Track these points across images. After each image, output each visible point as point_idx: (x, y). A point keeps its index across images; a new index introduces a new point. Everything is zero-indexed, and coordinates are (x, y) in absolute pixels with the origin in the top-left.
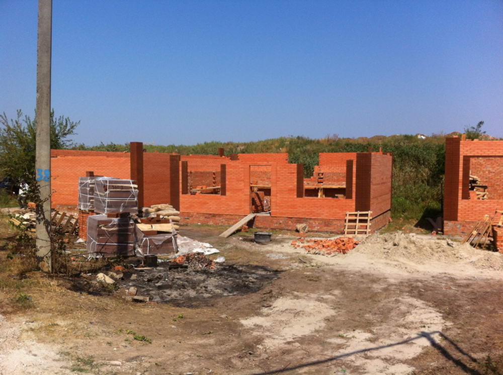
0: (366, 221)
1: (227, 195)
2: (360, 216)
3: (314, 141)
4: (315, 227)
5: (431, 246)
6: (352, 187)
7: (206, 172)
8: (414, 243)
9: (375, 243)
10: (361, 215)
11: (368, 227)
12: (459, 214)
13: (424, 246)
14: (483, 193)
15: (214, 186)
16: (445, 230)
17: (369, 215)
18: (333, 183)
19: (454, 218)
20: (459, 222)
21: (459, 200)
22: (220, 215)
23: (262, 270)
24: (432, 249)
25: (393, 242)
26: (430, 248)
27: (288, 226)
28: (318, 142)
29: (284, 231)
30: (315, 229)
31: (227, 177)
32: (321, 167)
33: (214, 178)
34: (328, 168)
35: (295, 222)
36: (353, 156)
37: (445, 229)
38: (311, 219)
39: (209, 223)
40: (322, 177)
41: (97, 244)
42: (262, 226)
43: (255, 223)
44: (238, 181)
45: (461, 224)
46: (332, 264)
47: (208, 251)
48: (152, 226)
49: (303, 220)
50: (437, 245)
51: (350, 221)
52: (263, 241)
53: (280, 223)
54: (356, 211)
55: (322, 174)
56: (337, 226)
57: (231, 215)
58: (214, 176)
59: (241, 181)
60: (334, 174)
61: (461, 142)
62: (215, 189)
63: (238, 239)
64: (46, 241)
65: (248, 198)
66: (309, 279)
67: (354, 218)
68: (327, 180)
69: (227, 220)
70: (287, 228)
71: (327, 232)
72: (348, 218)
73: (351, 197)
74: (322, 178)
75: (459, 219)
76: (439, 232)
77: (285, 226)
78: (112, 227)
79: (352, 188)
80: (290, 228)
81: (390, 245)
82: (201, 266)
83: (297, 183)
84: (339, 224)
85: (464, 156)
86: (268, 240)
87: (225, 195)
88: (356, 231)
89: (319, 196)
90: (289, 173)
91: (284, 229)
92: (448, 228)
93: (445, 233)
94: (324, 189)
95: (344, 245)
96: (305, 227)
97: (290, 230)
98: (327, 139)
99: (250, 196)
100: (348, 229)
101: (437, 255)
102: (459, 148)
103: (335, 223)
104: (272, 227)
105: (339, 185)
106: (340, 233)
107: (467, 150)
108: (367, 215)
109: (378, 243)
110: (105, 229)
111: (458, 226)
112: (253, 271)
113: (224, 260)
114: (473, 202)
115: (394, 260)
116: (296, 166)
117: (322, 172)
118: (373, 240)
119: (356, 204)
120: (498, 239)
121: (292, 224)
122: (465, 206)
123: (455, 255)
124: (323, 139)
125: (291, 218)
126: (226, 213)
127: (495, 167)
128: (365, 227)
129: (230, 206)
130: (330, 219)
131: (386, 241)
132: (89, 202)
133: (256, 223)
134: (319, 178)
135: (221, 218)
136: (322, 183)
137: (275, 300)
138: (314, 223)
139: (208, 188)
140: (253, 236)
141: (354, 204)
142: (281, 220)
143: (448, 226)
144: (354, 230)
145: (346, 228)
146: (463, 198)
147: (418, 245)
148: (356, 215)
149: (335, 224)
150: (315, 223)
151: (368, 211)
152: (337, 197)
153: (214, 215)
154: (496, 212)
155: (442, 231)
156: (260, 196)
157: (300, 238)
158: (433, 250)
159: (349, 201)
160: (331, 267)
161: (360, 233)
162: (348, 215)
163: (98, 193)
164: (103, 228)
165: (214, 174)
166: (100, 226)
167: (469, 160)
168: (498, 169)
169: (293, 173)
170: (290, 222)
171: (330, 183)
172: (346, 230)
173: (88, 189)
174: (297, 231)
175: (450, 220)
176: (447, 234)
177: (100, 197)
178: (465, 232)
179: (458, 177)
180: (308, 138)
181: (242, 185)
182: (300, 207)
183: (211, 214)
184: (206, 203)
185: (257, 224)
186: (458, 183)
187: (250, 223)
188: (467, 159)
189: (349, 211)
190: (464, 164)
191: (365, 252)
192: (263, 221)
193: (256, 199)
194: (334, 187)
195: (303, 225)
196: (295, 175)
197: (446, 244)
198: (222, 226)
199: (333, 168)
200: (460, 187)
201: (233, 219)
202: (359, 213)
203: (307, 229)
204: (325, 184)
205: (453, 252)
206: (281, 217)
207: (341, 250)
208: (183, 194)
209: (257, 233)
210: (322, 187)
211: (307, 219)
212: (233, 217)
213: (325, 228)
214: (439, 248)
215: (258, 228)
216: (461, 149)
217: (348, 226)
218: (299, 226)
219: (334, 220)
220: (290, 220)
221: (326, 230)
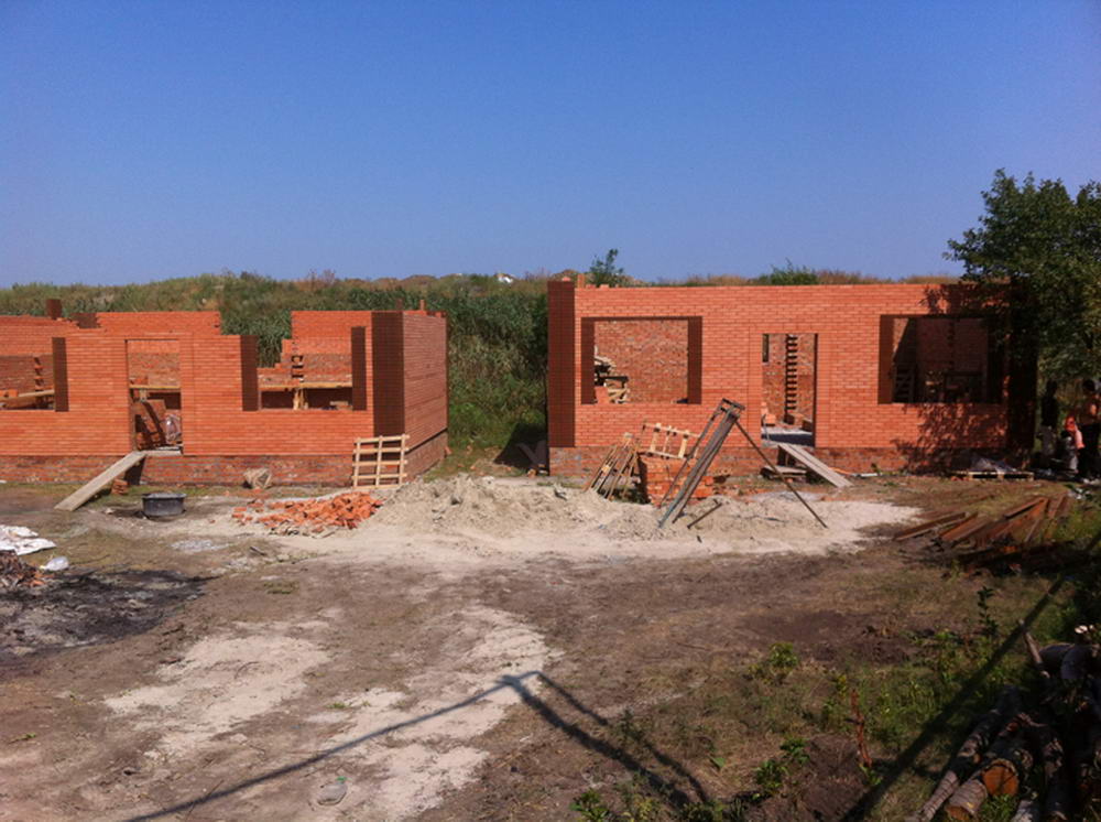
0: (396, 456)
1: (70, 409)
2: (383, 446)
3: (281, 286)
4: (287, 474)
5: (524, 500)
6: (365, 384)
7: (17, 357)
8: (493, 497)
9: (415, 501)
10: (386, 444)
11: (402, 468)
12: (577, 434)
13: (511, 501)
14: (622, 391)
15: (37, 391)
16: (551, 466)
17: (403, 442)
18: (325, 376)
19: (568, 441)
20: (579, 450)
21: (576, 406)
22: (55, 459)
24: (527, 506)
25: (452, 497)
26: (523, 505)
27: (224, 475)
28: (291, 287)
29: (215, 487)
30: (289, 479)
31: (71, 367)
32: (297, 341)
33: (38, 371)
34: (313, 344)
35: (242, 467)
36: (364, 319)
37: (553, 464)
38: (276, 457)
39: (28, 480)
40: (300, 364)
42: (162, 479)
43: (144, 473)
44: (97, 376)
45: (580, 453)
46: (324, 552)
49: (259, 460)
50: (536, 497)
51: (364, 457)
52: (163, 513)
53: (206, 471)
54: (376, 435)
55: (301, 358)
56: (337, 469)
57: (82, 457)
58: (37, 366)
59: (108, 375)
60: (326, 357)
61: (576, 290)
62: (40, 398)
63: (103, 512)
65: (124, 415)
66: (271, 589)
67: (371, 450)
68: (313, 370)
69: (73, 468)
70: (222, 480)
71: (314, 483)
72: (359, 451)
73: (363, 407)
74: (301, 367)
75: (577, 442)
76: (542, 472)
77: (219, 475)
79: (365, 388)
80: (229, 480)
81: (445, 503)
82: (7, 584)
83: (243, 377)
84: (340, 466)
85: (583, 319)
86: (176, 510)
87: (67, 410)
88: (378, 477)
89: (296, 407)
90: (222, 356)
91: (217, 484)
92: (558, 461)
93: (552, 472)
94: (305, 390)
95: (350, 510)
96: (265, 476)
97: (230, 485)
98: (310, 279)
99: (131, 412)
100: (360, 474)
101: (535, 517)
102: (573, 303)
103: (330, 463)
104: (187, 481)
105: (339, 381)
106: (342, 484)
107: (588, 307)
108: (398, 443)
109: (422, 500)
111: (576, 458)
113: (66, 565)
114: (601, 409)
115: (454, 534)
116: (239, 341)
117: (299, 353)
118: (411, 495)
119: (375, 421)
120: (649, 480)
121: (233, 472)
122: (588, 416)
123: (570, 514)
124: (302, 280)
125: (232, 457)
126: (70, 454)
127: (641, 340)
128: (396, 469)
129: (81, 435)
130: (320, 456)
131: (437, 496)
133: (148, 473)
134: (294, 367)
135: (59, 466)
136: (301, 376)
137: (191, 645)
138: (285, 467)
139: (21, 395)
140: (139, 504)
141: (371, 420)
142: (210, 463)
143: (558, 458)
144: (372, 477)
145: (356, 472)
146: (584, 401)
148: (376, 445)
149: (332, 467)
150: (288, 465)
151: (400, 434)
152: (333, 407)
153: (40, 460)
154: (644, 427)
155: (547, 468)
156: (155, 410)
157: (253, 502)
158: (528, 509)
159: (359, 414)
160: (322, 559)
161: (385, 481)
162: (359, 445)
165: (37, 360)
167: (592, 327)
168: (647, 343)
169: (233, 356)
170: (229, 467)
171: (319, 376)
172: (356, 477)
174: (247, 485)
175: (561, 445)
176: (555, 475)
178: (589, 467)
179: (574, 361)
180: (269, 277)
181: (108, 386)
182: (251, 431)
183: (31, 457)
184: (17, 432)
185: (150, 476)
186: (574, 372)
187: (133, 475)
188: (589, 323)
189: (362, 437)
190: (583, 334)
191: (395, 521)
192: (165, 467)
193: (146, 417)
194: (328, 385)
195: (260, 472)
196: (238, 360)
197: (553, 493)
198: (61, 484)
199: (323, 344)
200: (578, 381)
201: (87, 466)
202: (382, 439)
203: (269, 479)
204: (307, 380)
205: (566, 509)
206: (207, 456)
207: (345, 522)
210: (302, 386)
211: (269, 457)
212: (89, 461)
213: (310, 476)
214: (540, 503)
215: (151, 484)
216: (577, 305)
217: (360, 468)
218: (251, 475)
219: (330, 456)
220: (229, 463)
221: (312, 480)
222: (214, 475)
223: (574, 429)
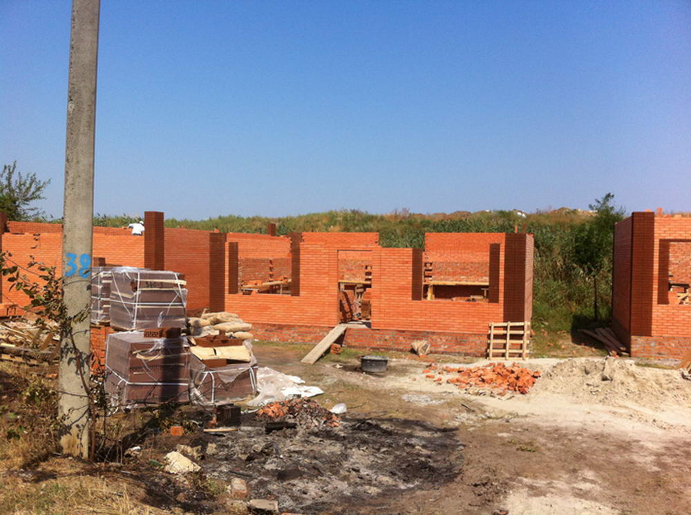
0: (520, 337)
1: (301, 295)
2: (511, 330)
3: (376, 217)
4: (440, 345)
6: (498, 284)
7: (261, 260)
8: (634, 376)
10: (513, 328)
11: (525, 346)
12: (653, 327)
13: (648, 380)
14: (684, 295)
15: (270, 281)
16: (632, 350)
17: (526, 327)
18: (446, 277)
19: (646, 331)
20: (654, 338)
21: (654, 305)
22: (289, 327)
23: (421, 428)
24: (661, 385)
25: (602, 375)
26: (657, 383)
27: (398, 344)
28: (382, 218)
29: (391, 352)
30: (442, 349)
31: (302, 268)
32: (428, 253)
33: (271, 269)
34: (439, 255)
35: (409, 338)
36: (500, 239)
37: (634, 348)
38: (434, 333)
39: (272, 340)
40: (430, 268)
41: (129, 385)
42: (357, 344)
43: (345, 339)
44: (318, 273)
45: (656, 341)
46: (524, 414)
47: (306, 391)
48: (215, 351)
49: (422, 334)
50: (667, 378)
51: (496, 337)
52: (375, 370)
53: (386, 340)
54: (505, 321)
55: (431, 264)
56: (476, 344)
57: (307, 326)
58: (271, 266)
59: (325, 273)
60: (448, 264)
61: (656, 218)
62: (272, 286)
63: (334, 366)
64: (81, 397)
65: (335, 301)
66: (518, 446)
67: (502, 332)
68: (438, 273)
69: (301, 334)
70: (396, 347)
71: (459, 353)
72: (493, 332)
73: (496, 301)
74: (431, 270)
75: (653, 333)
76: (624, 353)
77: (394, 343)
78: (154, 355)
79: (498, 287)
80: (401, 347)
82: (317, 424)
83: (413, 277)
84: (478, 342)
85: (661, 240)
86: (384, 369)
87: (298, 295)
88: (508, 351)
89: (429, 298)
90: (399, 262)
91: (392, 349)
92: (638, 346)
93: (633, 354)
94: (434, 285)
95: (517, 378)
96: (426, 346)
97: (401, 350)
98: (393, 214)
99: (338, 297)
100: (494, 349)
102: (653, 228)
103: (471, 339)
104: (373, 346)
105: (456, 280)
106: (479, 355)
107: (665, 231)
108: (522, 328)
110: (142, 357)
111: (653, 344)
112: (408, 431)
113: (345, 410)
114: (673, 308)
115: (621, 407)
116: (411, 252)
117: (431, 261)
119: (504, 311)
121: (404, 342)
122: (663, 313)
124: (388, 214)
125: (404, 331)
126: (299, 324)
128: (519, 347)
129: (307, 312)
130: (464, 334)
131: (587, 373)
132: (101, 308)
133: (349, 340)
135: (292, 331)
136: (431, 277)
137: (505, 497)
138: (439, 340)
139: (264, 284)
141: (502, 310)
142: (388, 334)
143: (638, 344)
144: (503, 351)
145: (491, 347)
146: (660, 302)
147: (640, 378)
148: (505, 328)
149: (472, 342)
150: (441, 339)
151: (523, 321)
152: (473, 300)
153: (280, 327)
155: (628, 351)
156: (349, 296)
159: (493, 305)
161: (512, 355)
162: (492, 327)
163: (120, 294)
164: (139, 357)
165: (271, 262)
166: (134, 353)
167: (668, 246)
169: (407, 262)
170: (401, 338)
171: (442, 277)
172: (491, 351)
173: (100, 287)
174: (413, 351)
175: (641, 334)
176: (635, 356)
177: (123, 302)
178: (662, 352)
179: (652, 271)
181: (325, 281)
182: (417, 314)
183: (274, 325)
184: (266, 308)
186: (652, 280)
187: (340, 340)
188: (665, 244)
189: (495, 322)
190: (660, 252)
192: (359, 336)
193: (344, 302)
194: (449, 283)
195: (424, 343)
196: (410, 265)
197: (681, 376)
198: (293, 344)
199: (445, 255)
200: (655, 286)
201: (310, 333)
202: (509, 324)
203: (428, 348)
204: (434, 279)
206: (387, 330)
207: (517, 388)
208: (230, 293)
209: (365, 358)
210: (432, 283)
211: (428, 333)
212: (311, 329)
213: (457, 348)
214: (670, 383)
215: (350, 347)
216: (656, 230)
217: (494, 344)
218: (417, 345)
219: (471, 335)
220: (401, 335)
221: (457, 351)
222: (391, 344)
223: (651, 322)
